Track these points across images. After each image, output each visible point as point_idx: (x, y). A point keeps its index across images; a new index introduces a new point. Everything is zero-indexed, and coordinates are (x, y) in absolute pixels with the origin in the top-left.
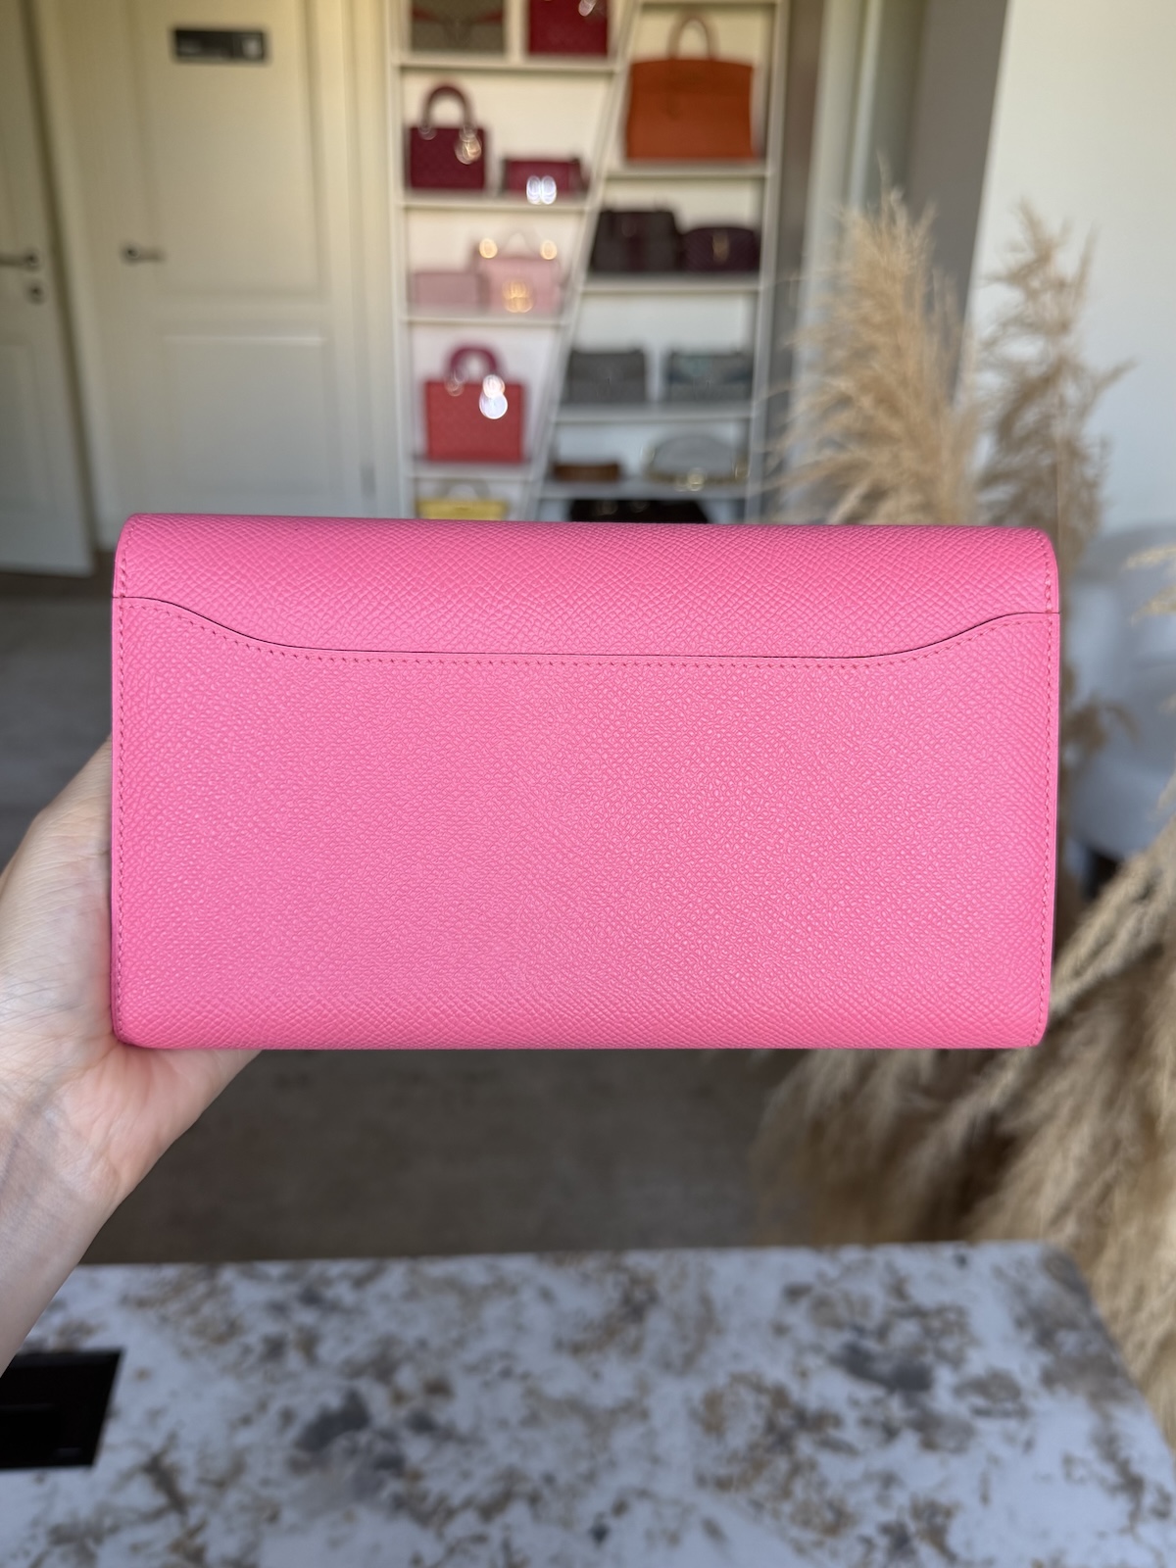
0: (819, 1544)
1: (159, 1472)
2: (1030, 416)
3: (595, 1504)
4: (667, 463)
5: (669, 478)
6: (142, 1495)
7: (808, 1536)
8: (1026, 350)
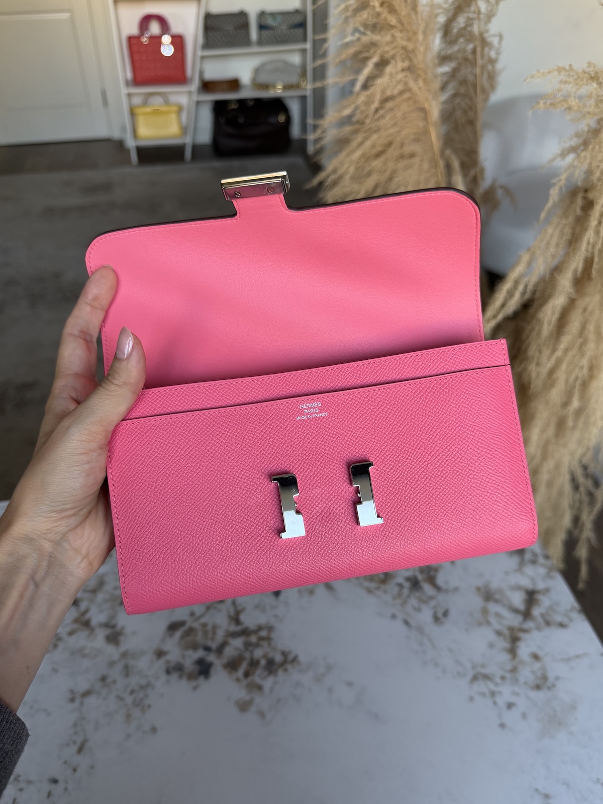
4: (263, 78)
5: (266, 87)
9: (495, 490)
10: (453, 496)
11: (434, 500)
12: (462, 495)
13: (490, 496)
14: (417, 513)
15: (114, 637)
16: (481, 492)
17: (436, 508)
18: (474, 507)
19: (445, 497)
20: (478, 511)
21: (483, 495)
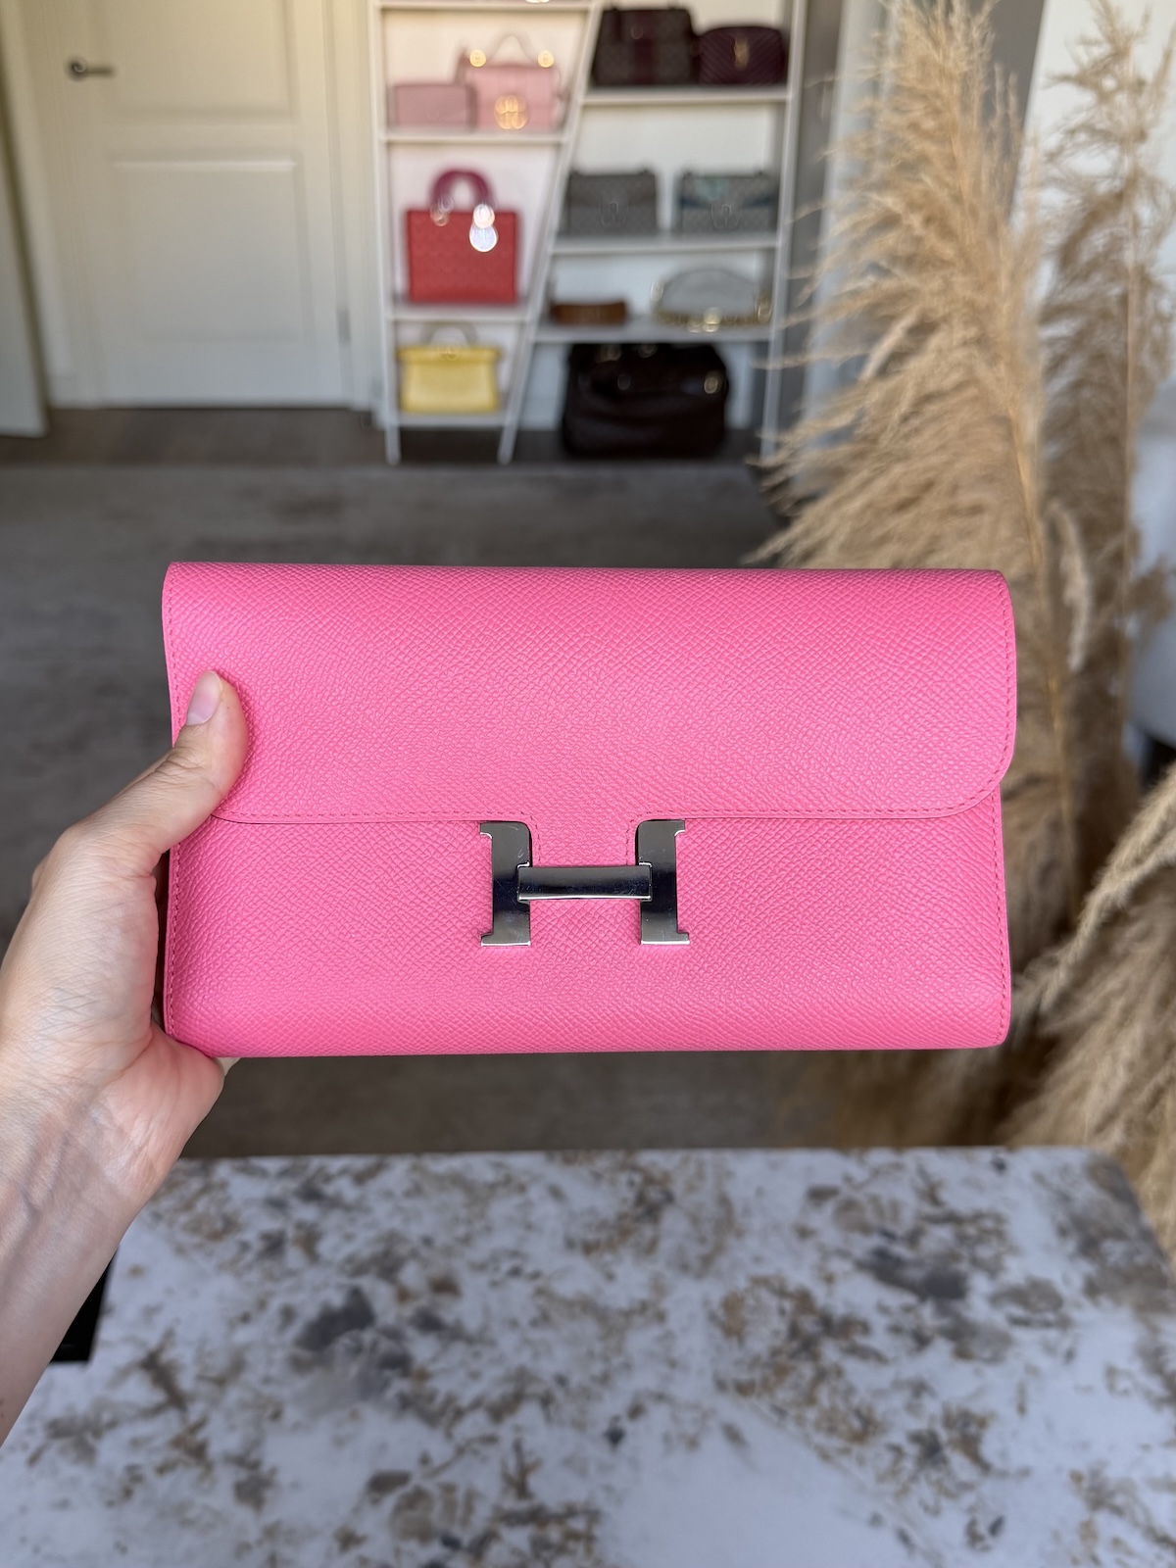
0: (846, 1451)
1: (155, 1367)
2: (1098, 240)
3: (610, 1406)
4: (679, 301)
5: (682, 319)
6: (140, 1391)
7: (834, 1443)
8: (1095, 163)
9: (928, 914)
10: (840, 913)
11: (800, 916)
12: (859, 914)
13: (917, 925)
14: (763, 937)
15: (254, 1489)
16: (899, 913)
17: (802, 932)
18: (880, 941)
19: (823, 913)
20: (886, 951)
21: (901, 920)
